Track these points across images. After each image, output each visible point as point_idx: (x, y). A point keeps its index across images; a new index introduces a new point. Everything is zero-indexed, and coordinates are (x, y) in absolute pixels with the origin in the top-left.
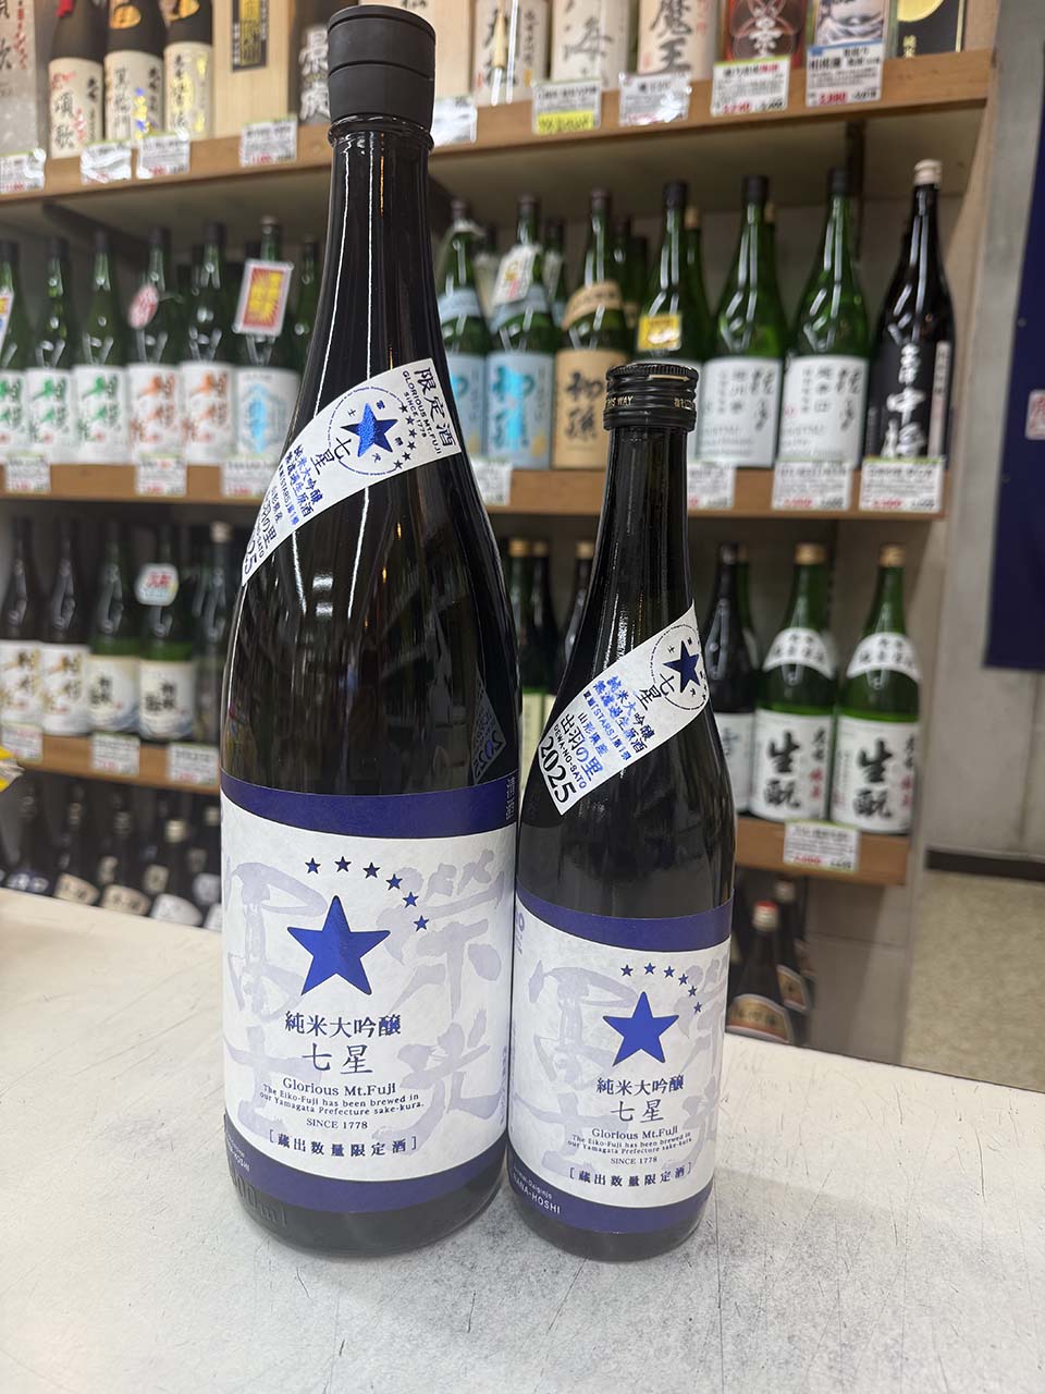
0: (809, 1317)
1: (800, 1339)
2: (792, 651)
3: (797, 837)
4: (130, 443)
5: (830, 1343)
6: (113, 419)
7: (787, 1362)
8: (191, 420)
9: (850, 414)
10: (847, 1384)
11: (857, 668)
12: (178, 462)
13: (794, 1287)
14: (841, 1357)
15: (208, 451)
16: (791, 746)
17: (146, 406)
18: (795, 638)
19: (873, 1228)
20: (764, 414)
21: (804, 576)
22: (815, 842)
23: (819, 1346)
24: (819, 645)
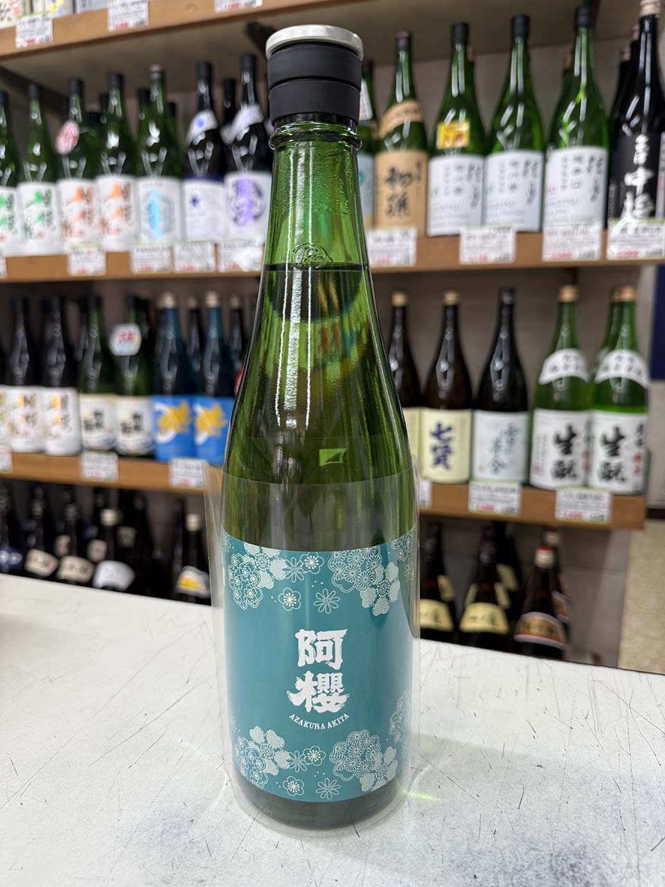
2: (565, 367)
3: (565, 499)
4: (62, 238)
6: (49, 221)
8: (106, 219)
9: (596, 189)
11: (602, 376)
12: (99, 250)
15: (119, 240)
16: (572, 434)
17: (73, 210)
20: (532, 192)
22: (578, 502)
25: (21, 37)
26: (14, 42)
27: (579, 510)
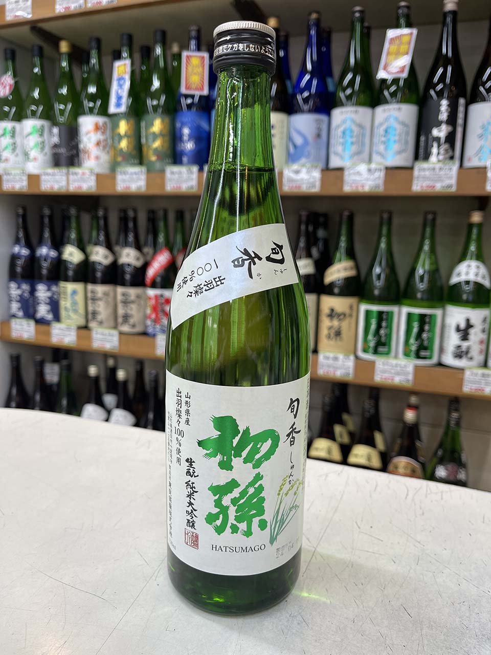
2: (467, 273)
3: (472, 377)
12: (91, 172)
16: (469, 326)
21: (475, 231)
22: (480, 379)
25: (60, 5)
26: (54, 9)
27: (482, 386)
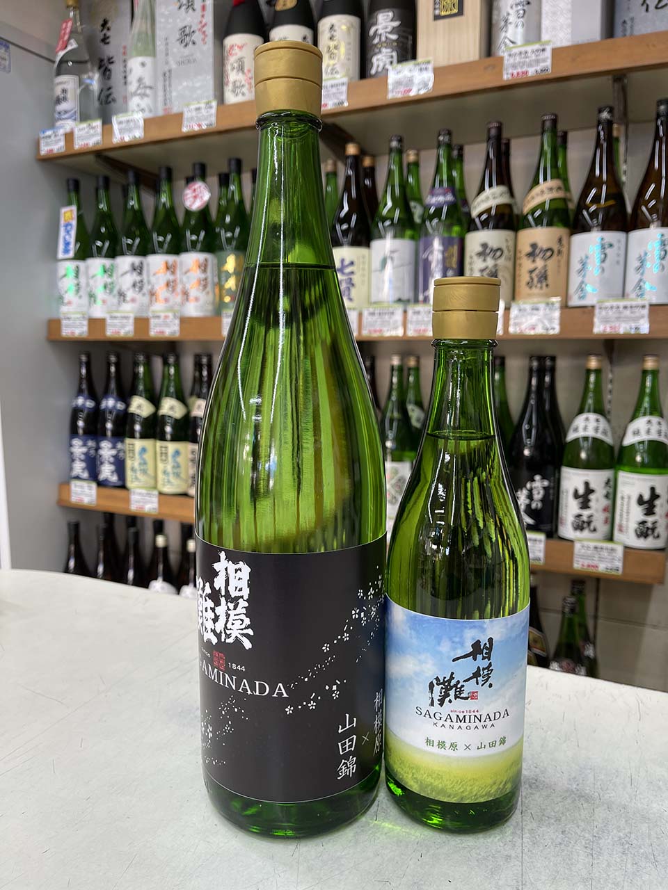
0: (575, 822)
1: (569, 832)
2: (585, 429)
3: (582, 550)
4: (149, 303)
5: (587, 835)
7: (560, 844)
8: (187, 289)
10: (595, 856)
11: (629, 440)
12: (175, 315)
13: (567, 806)
14: (593, 842)
16: (589, 491)
18: (587, 419)
19: (617, 776)
22: (594, 554)
23: (580, 836)
24: (603, 424)
27: (595, 562)
